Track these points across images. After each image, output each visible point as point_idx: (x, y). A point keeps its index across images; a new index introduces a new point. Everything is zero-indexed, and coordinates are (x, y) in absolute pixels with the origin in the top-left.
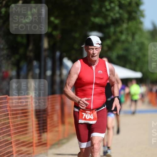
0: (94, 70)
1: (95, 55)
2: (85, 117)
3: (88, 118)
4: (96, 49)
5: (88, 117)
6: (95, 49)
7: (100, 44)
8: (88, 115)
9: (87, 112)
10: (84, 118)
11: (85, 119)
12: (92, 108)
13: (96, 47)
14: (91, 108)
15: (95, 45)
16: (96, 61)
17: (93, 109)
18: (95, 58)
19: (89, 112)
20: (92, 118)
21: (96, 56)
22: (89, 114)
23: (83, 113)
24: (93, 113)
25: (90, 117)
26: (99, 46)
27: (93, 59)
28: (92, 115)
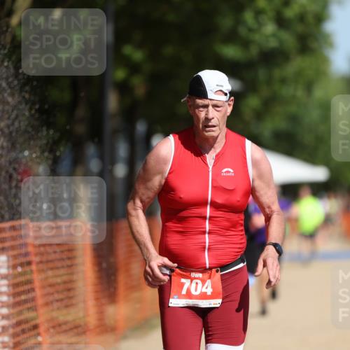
0: (211, 167)
1: (213, 122)
2: (188, 291)
3: (198, 293)
4: (215, 106)
5: (196, 290)
6: (210, 108)
7: (226, 94)
8: (197, 283)
9: (193, 275)
10: (184, 292)
11: (189, 295)
12: (208, 266)
13: (214, 102)
14: (205, 264)
15: (210, 95)
16: (215, 139)
17: (210, 269)
18: (213, 131)
19: (200, 275)
20: (209, 291)
21: (214, 126)
22: (199, 281)
23: (183, 280)
24: (210, 278)
25: (204, 290)
26: (224, 98)
27: (207, 134)
28: (209, 282)
